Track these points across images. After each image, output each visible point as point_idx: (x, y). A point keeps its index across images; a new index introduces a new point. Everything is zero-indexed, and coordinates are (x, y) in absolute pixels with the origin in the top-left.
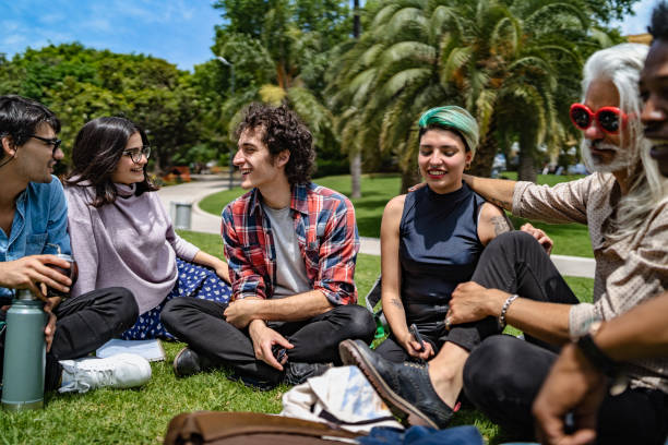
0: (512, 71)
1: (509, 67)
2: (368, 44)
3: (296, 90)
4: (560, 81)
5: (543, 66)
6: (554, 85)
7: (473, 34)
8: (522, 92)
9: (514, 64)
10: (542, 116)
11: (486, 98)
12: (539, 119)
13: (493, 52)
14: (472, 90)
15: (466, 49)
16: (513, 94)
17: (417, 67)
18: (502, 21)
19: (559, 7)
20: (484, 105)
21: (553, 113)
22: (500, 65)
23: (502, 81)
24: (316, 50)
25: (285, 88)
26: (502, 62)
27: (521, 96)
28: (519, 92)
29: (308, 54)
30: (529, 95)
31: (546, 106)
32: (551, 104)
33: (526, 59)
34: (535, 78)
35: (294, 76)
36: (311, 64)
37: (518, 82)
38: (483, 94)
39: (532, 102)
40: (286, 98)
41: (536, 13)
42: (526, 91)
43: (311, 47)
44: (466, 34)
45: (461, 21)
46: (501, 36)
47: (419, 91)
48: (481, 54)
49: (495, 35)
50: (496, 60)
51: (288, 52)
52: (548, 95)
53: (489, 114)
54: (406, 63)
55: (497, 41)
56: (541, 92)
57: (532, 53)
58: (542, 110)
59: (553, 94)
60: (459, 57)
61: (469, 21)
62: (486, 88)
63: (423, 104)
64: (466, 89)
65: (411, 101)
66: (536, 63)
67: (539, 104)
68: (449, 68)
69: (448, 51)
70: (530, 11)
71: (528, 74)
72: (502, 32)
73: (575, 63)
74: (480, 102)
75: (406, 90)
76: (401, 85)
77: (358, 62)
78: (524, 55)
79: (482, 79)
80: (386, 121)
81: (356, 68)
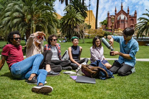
0: (38, 20)
2: (6, 12)
5: (45, 20)
6: (47, 24)
7: (30, 12)
8: (41, 25)
10: (45, 30)
13: (34, 16)
14: (32, 24)
16: (39, 25)
17: (19, 18)
18: (37, 11)
19: (47, 9)
21: (47, 29)
22: (35, 19)
23: (36, 22)
27: (41, 26)
38: (34, 25)
39: (43, 27)
41: (43, 9)
42: (42, 25)
44: (28, 12)
47: (20, 23)
48: (32, 17)
52: (46, 26)
53: (35, 29)
54: (16, 18)
55: (35, 14)
56: (45, 25)
57: (43, 17)
59: (47, 26)
60: (29, 17)
63: (21, 26)
64: (31, 24)
65: (19, 25)
66: (43, 19)
67: (45, 27)
68: (28, 19)
69: (27, 15)
70: (42, 9)
71: (41, 21)
72: (36, 13)
73: (50, 20)
74: (33, 26)
75: (17, 23)
76: (16, 22)
77: (4, 15)
78: (41, 18)
79: (33, 22)
80: (12, 30)
81: (3, 17)
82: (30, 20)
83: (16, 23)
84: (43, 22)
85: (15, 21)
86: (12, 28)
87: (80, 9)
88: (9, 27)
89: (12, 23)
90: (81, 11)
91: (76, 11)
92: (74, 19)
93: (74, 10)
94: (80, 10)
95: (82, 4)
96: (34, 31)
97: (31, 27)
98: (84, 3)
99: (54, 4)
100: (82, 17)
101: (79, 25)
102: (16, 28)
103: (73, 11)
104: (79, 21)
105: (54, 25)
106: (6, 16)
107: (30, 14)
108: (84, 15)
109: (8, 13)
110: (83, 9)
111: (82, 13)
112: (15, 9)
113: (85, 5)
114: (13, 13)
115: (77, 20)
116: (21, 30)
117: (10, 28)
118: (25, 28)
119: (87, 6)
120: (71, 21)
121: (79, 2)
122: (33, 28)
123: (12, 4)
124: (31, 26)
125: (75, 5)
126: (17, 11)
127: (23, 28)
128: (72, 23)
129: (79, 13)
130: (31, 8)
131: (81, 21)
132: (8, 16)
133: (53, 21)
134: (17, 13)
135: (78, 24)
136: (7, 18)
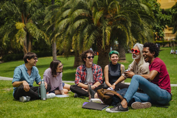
0: (115, 19)
1: (115, 18)
2: (64, 10)
3: (29, 24)
4: (132, 22)
5: (126, 18)
6: (130, 25)
7: (101, 6)
8: (120, 27)
9: (116, 17)
10: (127, 35)
11: (108, 29)
12: (126, 36)
13: (109, 12)
14: (104, 27)
15: (100, 12)
16: (117, 27)
17: (84, 19)
18: (112, 3)
20: (108, 32)
21: (130, 34)
22: (111, 17)
23: (112, 23)
24: (37, 7)
25: (25, 23)
26: (112, 16)
28: (119, 27)
29: (34, 9)
30: (122, 28)
31: (128, 32)
32: (129, 31)
33: (120, 15)
34: (124, 22)
35: (28, 18)
36: (35, 13)
37: (118, 23)
38: (107, 28)
39: (124, 31)
40: (25, 27)
43: (34, 6)
44: (99, 6)
45: (98, 2)
46: (111, 7)
47: (85, 27)
49: (109, 7)
50: (110, 15)
51: (26, 8)
53: (109, 35)
54: (79, 18)
55: (110, 8)
56: (126, 27)
57: (122, 14)
58: (127, 33)
59: (130, 27)
60: (99, 15)
61: (100, 2)
62: (108, 26)
63: (87, 31)
64: (102, 27)
66: (124, 17)
67: (126, 31)
69: (95, 13)
71: (121, 20)
72: (112, 6)
73: (136, 16)
74: (106, 31)
75: (80, 27)
76: (79, 25)
77: (61, 16)
78: (120, 14)
79: (107, 23)
80: (73, 38)
81: (60, 18)
83: (78, 27)
85: (77, 24)
86: (73, 36)
88: (69, 34)
89: (72, 28)
96: (107, 38)
97: (102, 33)
102: (78, 36)
106: (64, 17)
109: (67, 12)
112: (76, 4)
114: (73, 12)
116: (86, 38)
117: (70, 36)
118: (94, 35)
122: (105, 33)
124: (102, 31)
127: (90, 35)
132: (67, 17)
134: (79, 10)
136: (66, 20)
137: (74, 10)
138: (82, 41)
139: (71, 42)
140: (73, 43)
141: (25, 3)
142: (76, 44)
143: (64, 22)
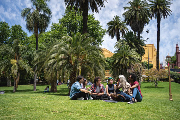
0: (84, 62)
3: (20, 61)
4: (95, 65)
5: (91, 61)
6: (94, 66)
13: (79, 57)
16: (85, 67)
17: (64, 60)
18: (83, 52)
19: (93, 49)
21: (93, 71)
22: (81, 60)
24: (26, 50)
25: (17, 60)
28: (86, 67)
29: (24, 51)
32: (93, 69)
33: (87, 60)
35: (19, 57)
36: (24, 54)
37: (86, 64)
38: (79, 67)
39: (89, 69)
40: (17, 63)
41: (89, 50)
42: (88, 66)
43: (24, 49)
47: (65, 65)
48: (78, 58)
49: (80, 54)
51: (19, 51)
53: (81, 71)
54: (61, 60)
56: (91, 67)
57: (89, 59)
60: (75, 58)
63: (66, 68)
64: (76, 66)
65: (64, 67)
66: (89, 61)
67: (91, 69)
68: (74, 61)
69: (73, 57)
70: (87, 49)
71: (88, 63)
72: (82, 54)
73: (97, 61)
74: (79, 68)
77: (49, 57)
79: (79, 64)
80: (58, 72)
81: (48, 59)
82: (76, 62)
83: (62, 65)
84: (89, 64)
85: (61, 63)
87: (134, 44)
88: (55, 68)
89: (58, 65)
90: (136, 47)
91: (130, 47)
92: (128, 58)
93: (127, 47)
94: (134, 46)
95: (137, 38)
96: (79, 73)
98: (140, 36)
99: (102, 40)
100: (137, 55)
101: (134, 64)
102: (61, 70)
103: (125, 47)
104: (134, 60)
105: (101, 66)
106: (51, 58)
107: (76, 55)
108: (141, 52)
109: (53, 55)
110: (139, 44)
111: (137, 49)
112: (61, 51)
113: (141, 39)
115: (131, 58)
118: (71, 70)
119: (145, 40)
120: (123, 60)
121: (133, 36)
122: (78, 69)
123: (58, 45)
124: (76, 68)
125: (129, 40)
126: (63, 52)
127: (68, 70)
128: (125, 62)
129: (133, 49)
130: (76, 48)
131: (136, 60)
132: (54, 58)
133: (100, 62)
134: (63, 55)
135: (132, 63)
136: (52, 60)
137: (59, 54)
138: (63, 74)
139: (56, 74)
140: (57, 75)
141: (18, 46)
142: (60, 75)
143: (52, 61)
